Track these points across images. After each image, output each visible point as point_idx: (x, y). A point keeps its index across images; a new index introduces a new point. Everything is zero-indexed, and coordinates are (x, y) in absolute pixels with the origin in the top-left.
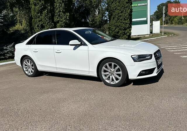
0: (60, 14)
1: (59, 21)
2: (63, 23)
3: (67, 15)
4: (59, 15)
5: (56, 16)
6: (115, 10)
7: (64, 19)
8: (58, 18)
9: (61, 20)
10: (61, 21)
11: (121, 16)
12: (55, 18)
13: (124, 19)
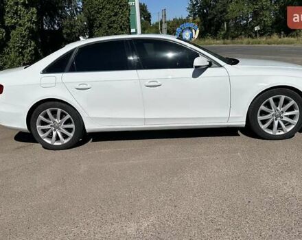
0: (17, 9)
1: (15, 24)
2: (25, 30)
3: (33, 13)
4: (16, 13)
5: (8, 12)
6: (102, 9)
7: (28, 21)
8: (12, 18)
9: (20, 22)
10: (20, 25)
11: (114, 21)
12: (5, 18)
13: (121, 27)
